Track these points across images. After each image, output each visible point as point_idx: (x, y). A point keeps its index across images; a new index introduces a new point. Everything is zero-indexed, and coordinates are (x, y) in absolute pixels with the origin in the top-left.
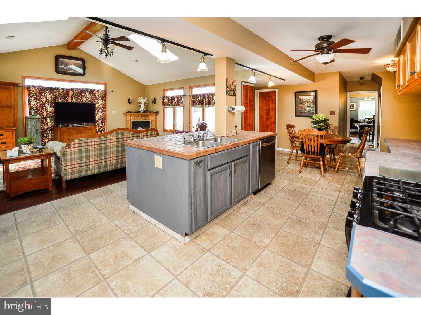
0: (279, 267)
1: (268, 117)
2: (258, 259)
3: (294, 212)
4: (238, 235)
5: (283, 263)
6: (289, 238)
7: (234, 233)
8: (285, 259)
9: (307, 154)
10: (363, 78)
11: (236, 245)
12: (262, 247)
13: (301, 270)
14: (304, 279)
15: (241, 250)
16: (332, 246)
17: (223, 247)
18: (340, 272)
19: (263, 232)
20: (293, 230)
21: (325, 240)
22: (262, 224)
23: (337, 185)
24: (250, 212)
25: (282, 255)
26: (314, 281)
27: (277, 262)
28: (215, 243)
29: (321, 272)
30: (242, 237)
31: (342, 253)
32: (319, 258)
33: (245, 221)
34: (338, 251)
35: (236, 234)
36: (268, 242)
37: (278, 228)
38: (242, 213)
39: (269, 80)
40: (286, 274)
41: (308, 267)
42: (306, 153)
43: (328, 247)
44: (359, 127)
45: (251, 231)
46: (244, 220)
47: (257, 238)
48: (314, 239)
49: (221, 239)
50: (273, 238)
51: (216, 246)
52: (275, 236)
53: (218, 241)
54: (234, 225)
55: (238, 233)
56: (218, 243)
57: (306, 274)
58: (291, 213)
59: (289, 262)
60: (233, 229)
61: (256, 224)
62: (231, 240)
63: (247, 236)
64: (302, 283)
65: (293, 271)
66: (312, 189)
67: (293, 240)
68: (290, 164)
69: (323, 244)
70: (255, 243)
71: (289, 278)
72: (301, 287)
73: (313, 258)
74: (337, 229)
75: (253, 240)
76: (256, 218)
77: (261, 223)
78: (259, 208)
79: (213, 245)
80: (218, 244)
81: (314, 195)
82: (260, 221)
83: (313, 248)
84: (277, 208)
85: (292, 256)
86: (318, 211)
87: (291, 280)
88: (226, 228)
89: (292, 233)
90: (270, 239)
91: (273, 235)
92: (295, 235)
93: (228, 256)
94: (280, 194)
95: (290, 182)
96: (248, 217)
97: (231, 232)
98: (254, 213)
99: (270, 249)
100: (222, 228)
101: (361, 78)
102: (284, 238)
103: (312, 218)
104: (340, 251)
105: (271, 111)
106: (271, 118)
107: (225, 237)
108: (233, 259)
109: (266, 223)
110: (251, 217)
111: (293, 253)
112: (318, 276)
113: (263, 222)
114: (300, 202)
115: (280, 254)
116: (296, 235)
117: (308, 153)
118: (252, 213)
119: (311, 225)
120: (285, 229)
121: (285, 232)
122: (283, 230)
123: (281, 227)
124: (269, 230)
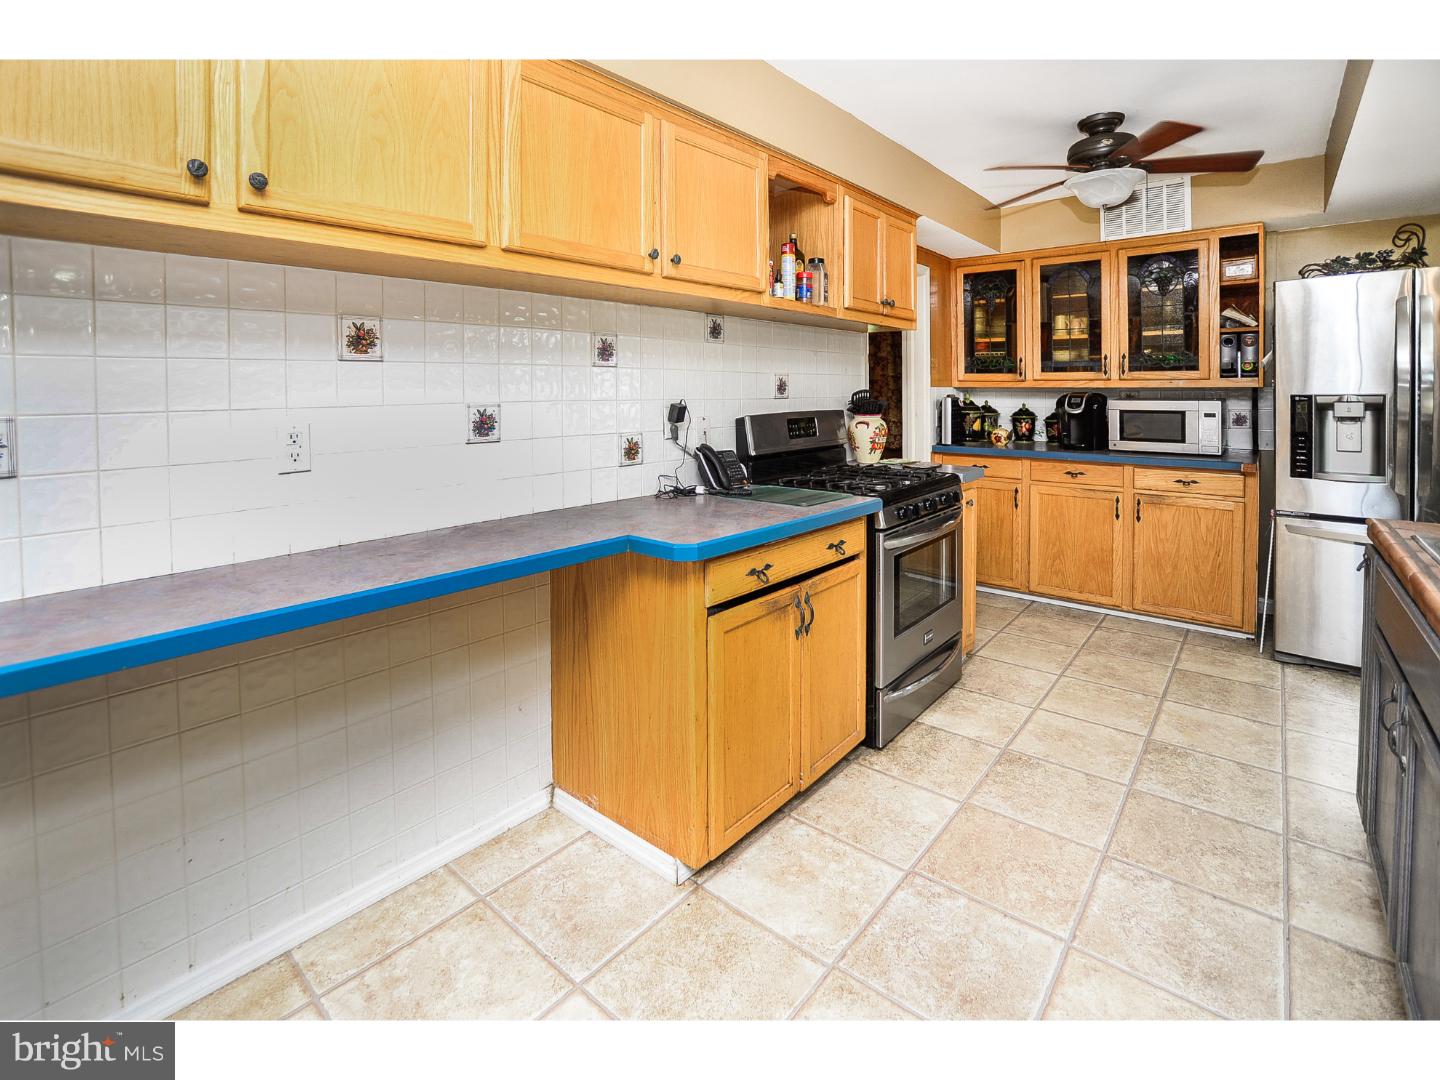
6: (1026, 895)
8: (1032, 823)
14: (980, 783)
16: (868, 862)
20: (1011, 938)
26: (959, 782)
29: (936, 797)
52: (1086, 906)
57: (973, 793)
64: (987, 776)
65: (1006, 798)
67: (1010, 886)
72: (990, 770)
85: (1012, 831)
89: (1014, 925)
91: (1095, 908)
92: (1000, 912)
102: (1047, 898)
112: (946, 789)
115: (1051, 839)
116: (995, 909)
120: (1049, 948)
121: (1046, 928)
122: (1054, 937)
123: (1070, 959)
124: (1123, 936)
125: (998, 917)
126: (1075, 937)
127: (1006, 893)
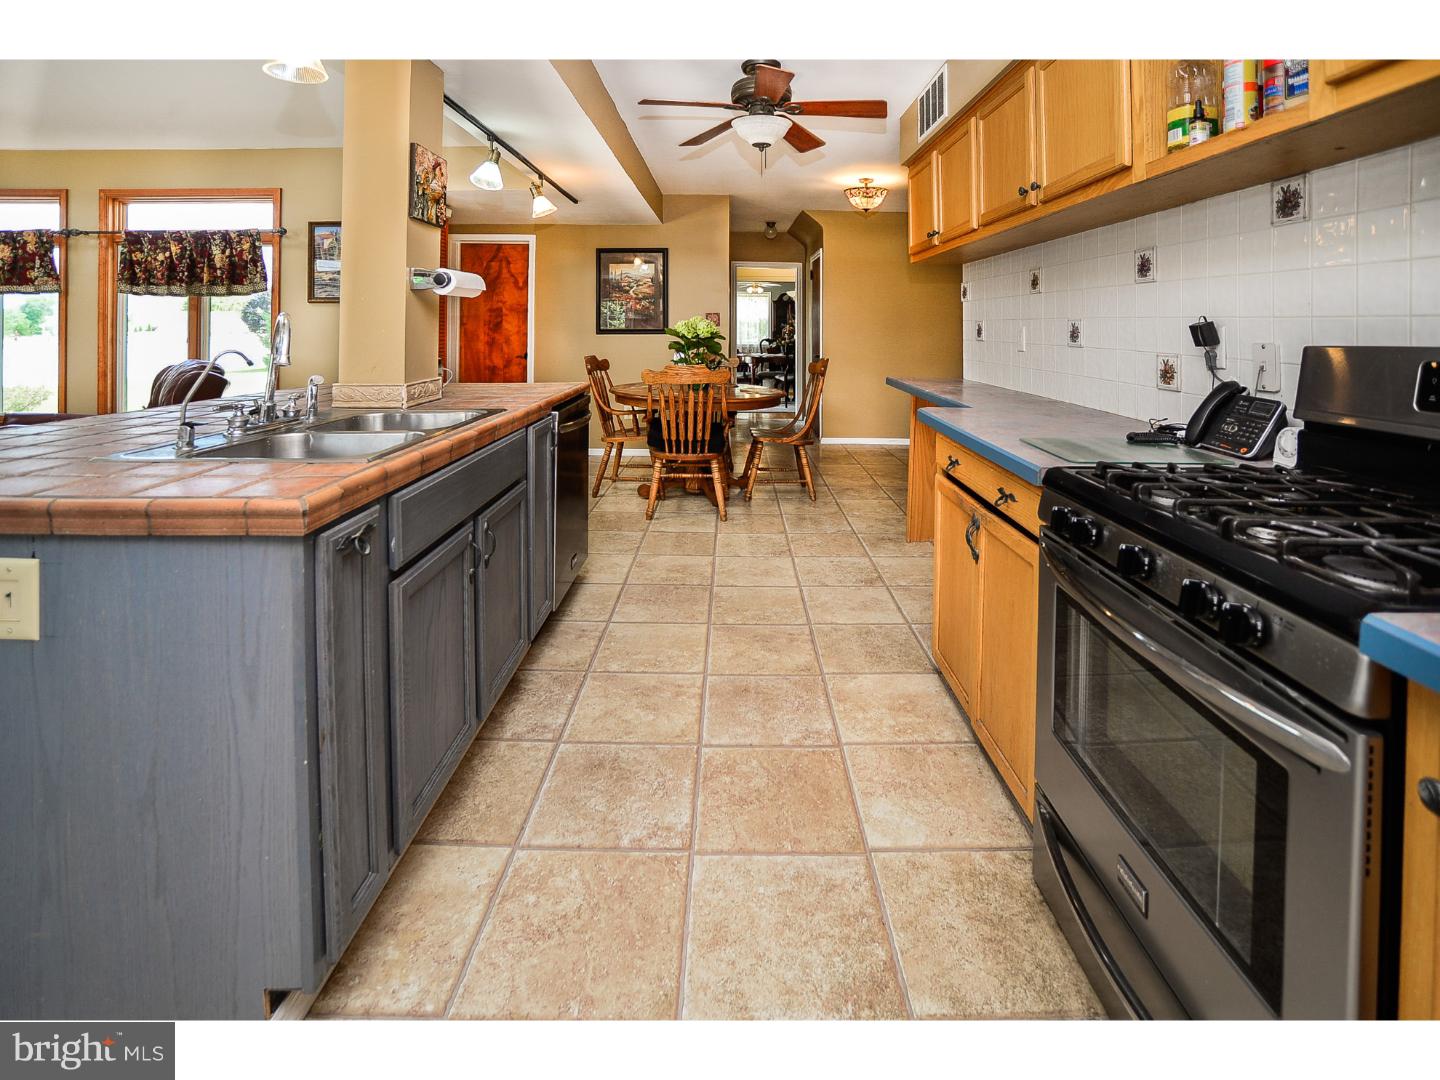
0: (780, 906)
1: (497, 336)
2: (691, 919)
3: (706, 662)
4: (549, 848)
5: (782, 877)
6: (745, 768)
7: (529, 847)
8: (779, 859)
9: (671, 451)
10: (774, 224)
11: (569, 904)
12: (674, 854)
13: (847, 870)
14: (878, 901)
15: (602, 915)
16: (873, 737)
17: (510, 946)
18: (942, 810)
19: (646, 786)
20: (739, 730)
21: (845, 721)
22: (622, 754)
23: (774, 537)
24: (548, 720)
25: (760, 847)
26: (904, 887)
27: (761, 890)
28: (458, 950)
29: (901, 844)
30: (571, 848)
31: (909, 746)
32: (867, 794)
33: (547, 769)
34: (897, 744)
35: (540, 848)
36: (686, 819)
37: (688, 743)
38: (518, 738)
39: (534, 191)
40: (816, 918)
41: (858, 844)
42: (667, 450)
43: (866, 744)
44: (753, 362)
45: (598, 803)
46: (543, 767)
47: (635, 822)
48: (817, 732)
49: (481, 907)
50: (695, 795)
51: (474, 961)
52: (695, 781)
53: (471, 929)
54: (507, 808)
55: (548, 840)
56: (474, 942)
57: (871, 875)
58: (699, 667)
59: (797, 860)
60: (514, 832)
61: (601, 765)
62: (534, 891)
63: (593, 834)
64: (882, 923)
65: (831, 890)
66: (713, 564)
67: (761, 771)
68: (602, 496)
69: (848, 740)
70: (641, 849)
71: (837, 930)
72: (887, 939)
73: (854, 803)
74: (852, 674)
75: (625, 842)
76: (586, 739)
77: (617, 753)
78: (579, 691)
79: (454, 969)
80: (481, 946)
81: (731, 582)
82: (610, 743)
83: (832, 769)
84: (642, 665)
85: (794, 833)
86: (773, 633)
87: (847, 930)
88: (480, 838)
89: (742, 741)
90: (686, 802)
91: (688, 782)
92: (756, 746)
93: (559, 982)
94: (623, 610)
95: (634, 559)
96: (550, 745)
97: (508, 850)
98: (569, 716)
99: (709, 847)
100: (456, 848)
101: (768, 224)
102: (728, 774)
103: (768, 661)
104: (901, 740)
105: (506, 315)
106: (508, 341)
107: (495, 892)
108: (588, 983)
109: (637, 743)
110: (564, 739)
111: (790, 820)
112: (904, 862)
113: (621, 743)
114: (704, 618)
115: (751, 846)
116: (761, 746)
117: (674, 449)
118: (561, 721)
119: (780, 689)
120: (712, 737)
121: (719, 750)
122: (711, 746)
123: (696, 735)
124: (662, 769)
125: (756, 742)
126: (697, 752)
127: (760, 763)
